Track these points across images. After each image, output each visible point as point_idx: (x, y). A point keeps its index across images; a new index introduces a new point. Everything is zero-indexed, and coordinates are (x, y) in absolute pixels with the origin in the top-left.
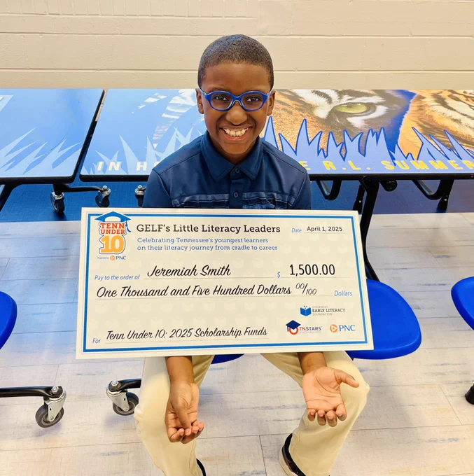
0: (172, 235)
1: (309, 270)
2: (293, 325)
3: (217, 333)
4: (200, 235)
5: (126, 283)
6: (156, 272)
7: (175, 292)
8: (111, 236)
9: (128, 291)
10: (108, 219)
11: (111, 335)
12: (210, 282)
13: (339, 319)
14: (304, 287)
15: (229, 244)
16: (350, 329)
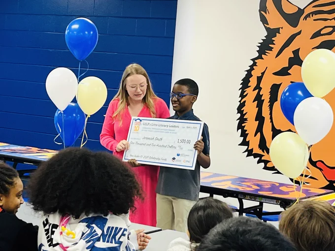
0: (151, 127)
1: (183, 141)
2: (174, 159)
3: (154, 158)
4: (158, 127)
5: (137, 140)
6: (144, 138)
7: (148, 145)
8: (137, 126)
9: (137, 143)
10: (137, 121)
11: (131, 156)
12: (157, 142)
13: (187, 158)
14: (180, 147)
15: (164, 131)
16: (189, 162)
